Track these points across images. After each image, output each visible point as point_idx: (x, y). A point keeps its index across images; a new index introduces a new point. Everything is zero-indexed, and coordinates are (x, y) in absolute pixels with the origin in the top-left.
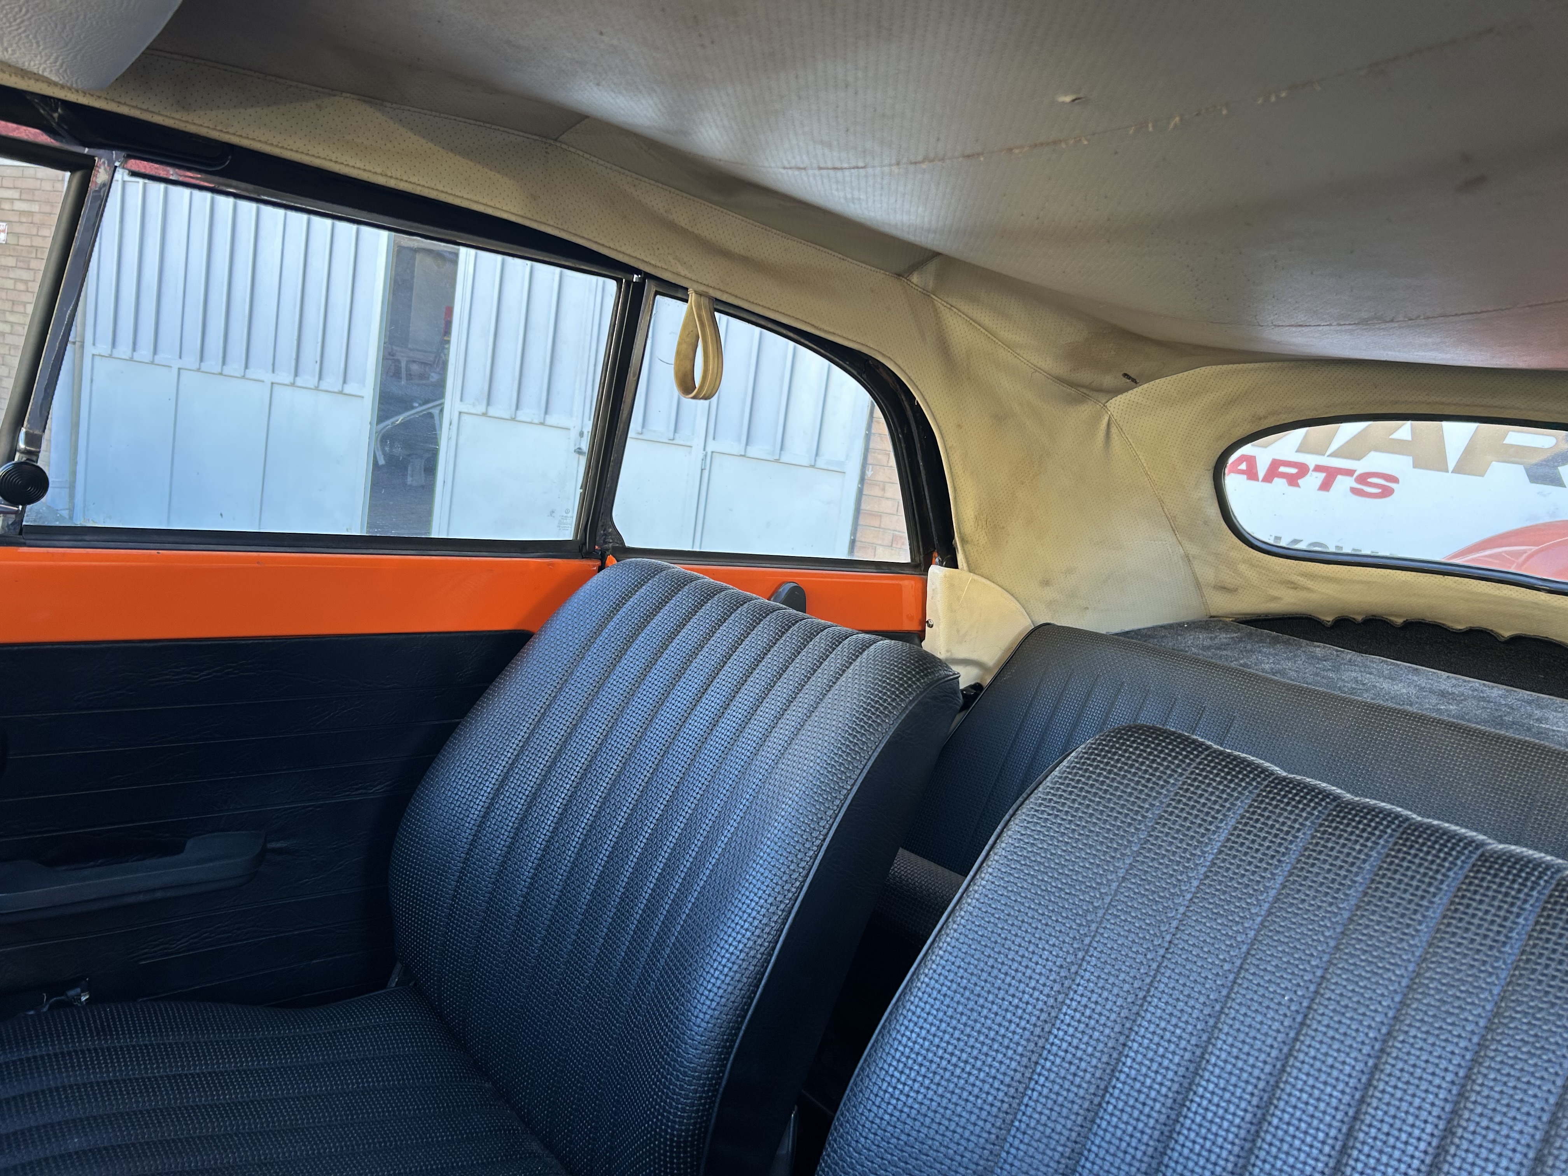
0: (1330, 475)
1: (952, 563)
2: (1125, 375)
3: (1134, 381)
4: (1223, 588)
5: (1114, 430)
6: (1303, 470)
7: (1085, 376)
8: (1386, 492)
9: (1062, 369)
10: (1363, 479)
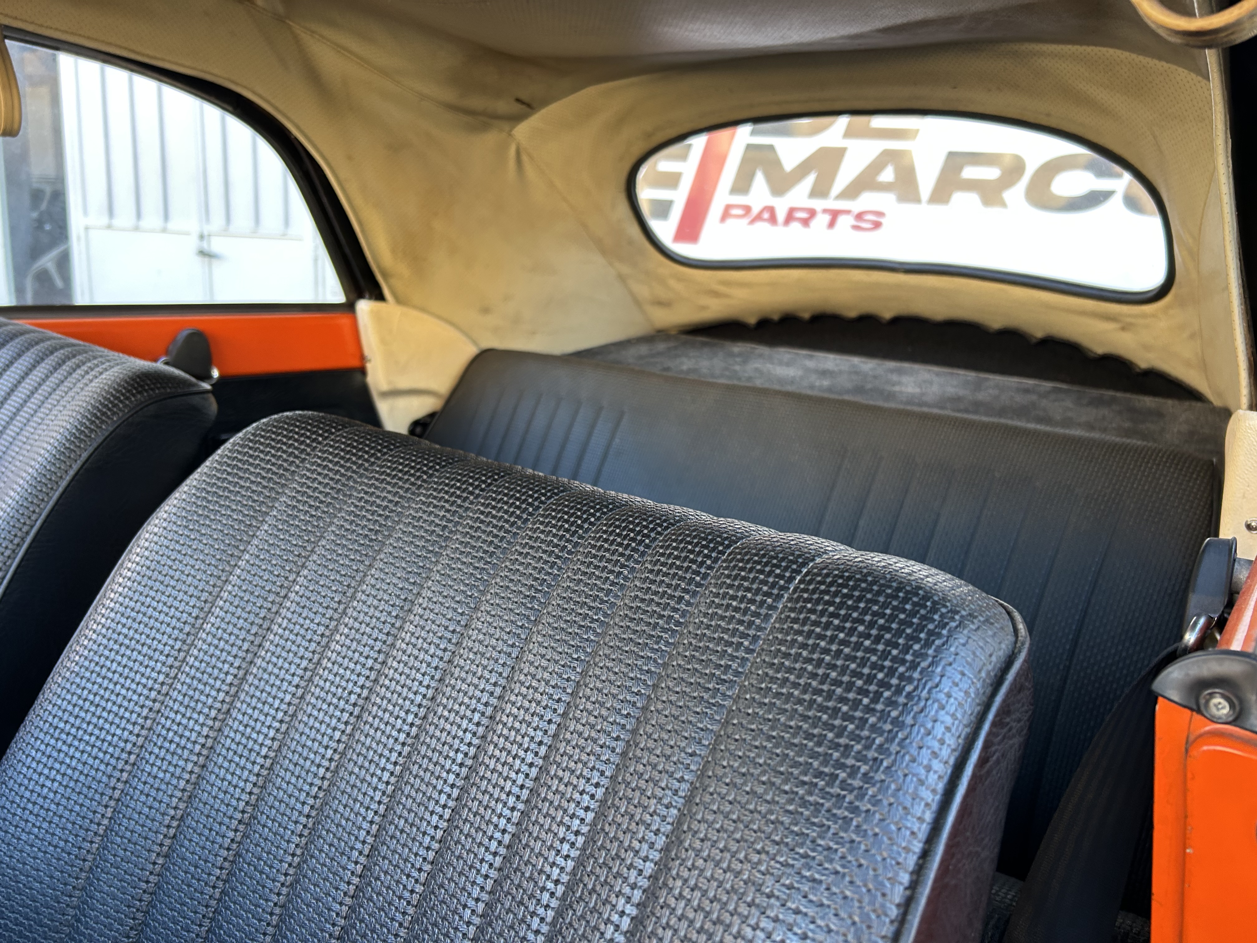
0: (835, 215)
1: (380, 297)
2: (518, 100)
3: (529, 105)
4: (661, 303)
5: (525, 158)
6: (812, 213)
7: (477, 102)
8: (877, 225)
9: (449, 95)
10: (859, 216)
